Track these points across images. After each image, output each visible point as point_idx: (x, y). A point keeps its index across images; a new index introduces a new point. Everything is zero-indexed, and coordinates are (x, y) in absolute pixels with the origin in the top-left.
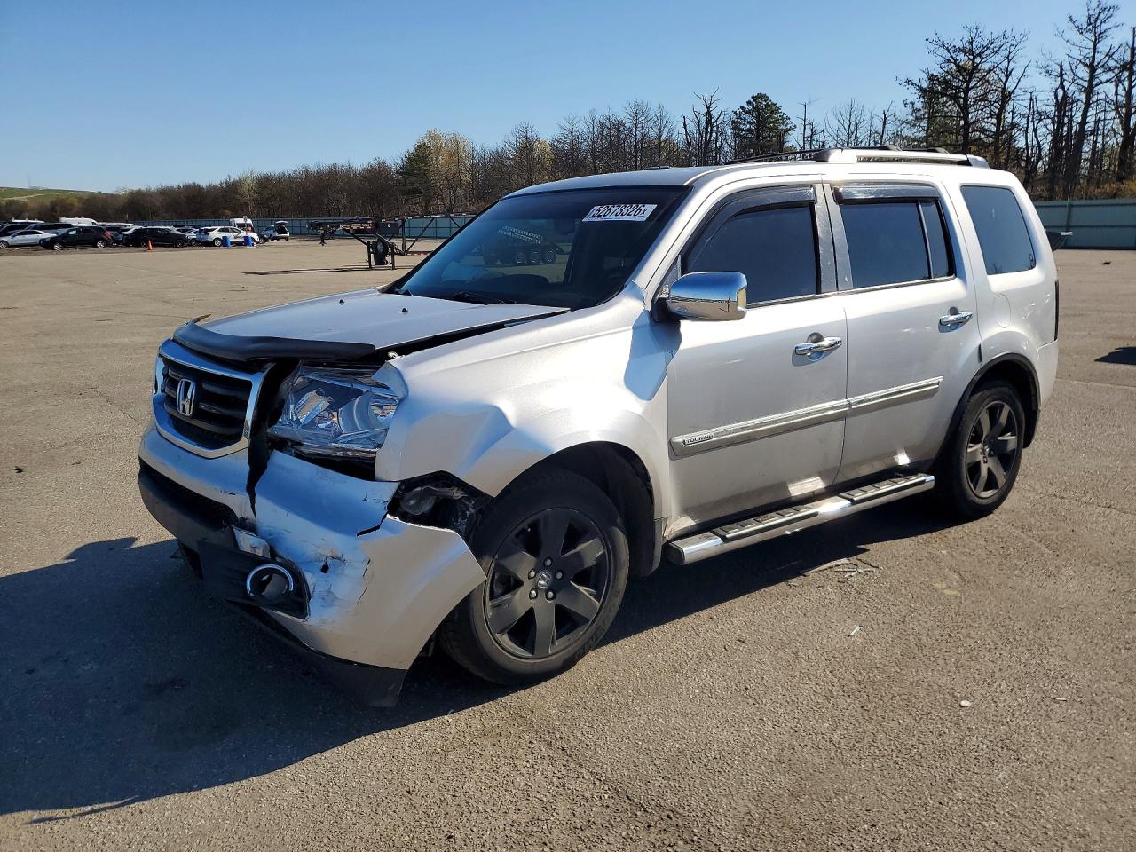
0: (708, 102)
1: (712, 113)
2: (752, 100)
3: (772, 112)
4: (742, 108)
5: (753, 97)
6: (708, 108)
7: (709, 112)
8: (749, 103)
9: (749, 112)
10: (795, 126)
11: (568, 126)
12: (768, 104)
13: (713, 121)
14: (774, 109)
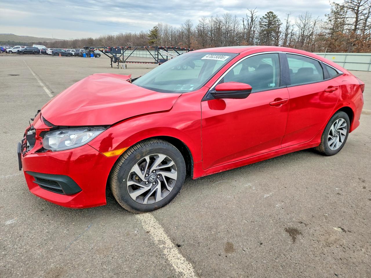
0: (252, 13)
1: (253, 17)
2: (267, 14)
3: (274, 18)
4: (263, 17)
5: (268, 13)
6: (252, 15)
7: (252, 17)
8: (266, 15)
9: (265, 18)
10: (282, 23)
11: (202, 21)
12: (273, 15)
13: (253, 20)
14: (274, 17)
